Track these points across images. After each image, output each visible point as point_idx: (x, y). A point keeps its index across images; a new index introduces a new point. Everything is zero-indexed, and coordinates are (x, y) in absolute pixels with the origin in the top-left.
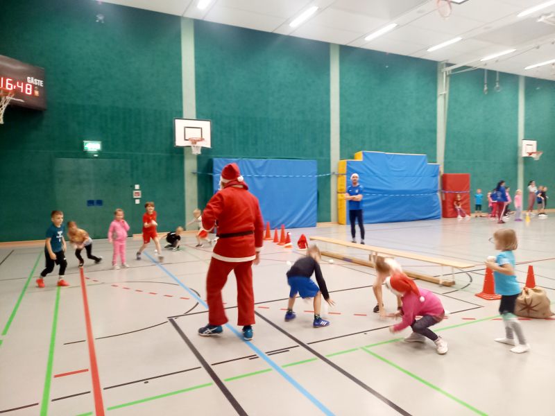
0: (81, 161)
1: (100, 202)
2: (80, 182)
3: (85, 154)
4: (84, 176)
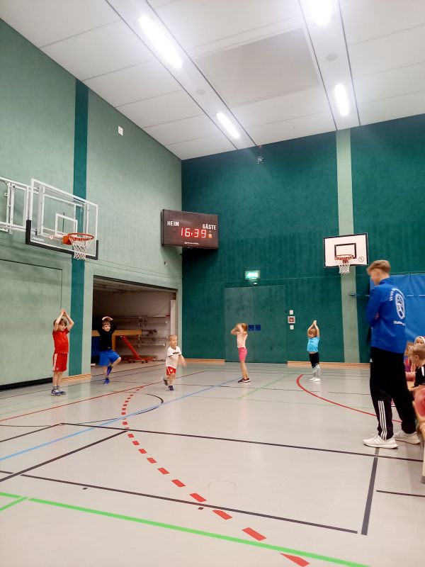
0: (244, 289)
1: (258, 328)
2: (243, 308)
3: (246, 283)
4: (246, 303)
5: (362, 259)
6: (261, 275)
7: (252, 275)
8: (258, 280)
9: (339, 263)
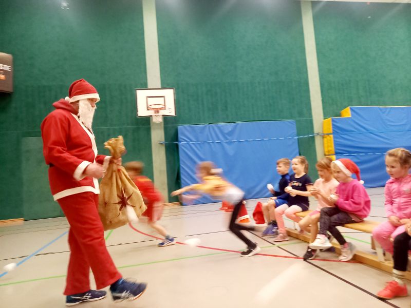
9: (151, 113)
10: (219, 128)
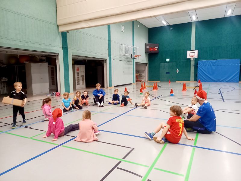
0: (165, 63)
1: (169, 73)
2: (165, 68)
3: (166, 62)
4: (166, 67)
5: (196, 56)
6: (170, 60)
7: (168, 60)
8: (169, 61)
9: (191, 57)
10: (211, 61)
